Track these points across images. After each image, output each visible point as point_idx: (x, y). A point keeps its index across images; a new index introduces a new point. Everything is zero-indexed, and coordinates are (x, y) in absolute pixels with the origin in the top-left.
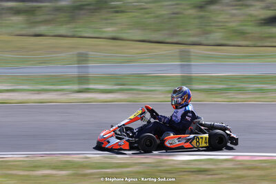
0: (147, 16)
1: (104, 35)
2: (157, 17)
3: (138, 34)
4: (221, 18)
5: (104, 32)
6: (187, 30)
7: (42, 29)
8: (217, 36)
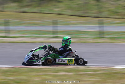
0: (73, 4)
1: (54, 13)
2: (78, 4)
3: (70, 12)
4: (107, 5)
5: (54, 11)
6: (91, 11)
7: (26, 9)
8: (106, 14)
